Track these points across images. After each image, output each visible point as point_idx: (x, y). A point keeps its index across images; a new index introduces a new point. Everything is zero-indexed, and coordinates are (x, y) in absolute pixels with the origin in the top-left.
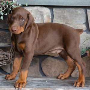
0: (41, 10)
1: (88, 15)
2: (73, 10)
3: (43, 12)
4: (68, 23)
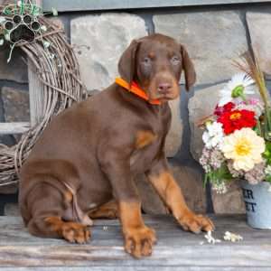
0: (118, 24)
1: (249, 28)
2: (208, 16)
3: (124, 29)
4: (198, 55)
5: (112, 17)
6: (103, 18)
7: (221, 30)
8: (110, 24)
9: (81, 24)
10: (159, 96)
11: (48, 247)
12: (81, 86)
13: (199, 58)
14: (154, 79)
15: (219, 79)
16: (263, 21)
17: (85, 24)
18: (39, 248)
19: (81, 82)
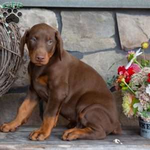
4: (86, 35)
7: (100, 22)
11: (20, 145)
15: (97, 49)
16: (126, 19)
18: (15, 145)
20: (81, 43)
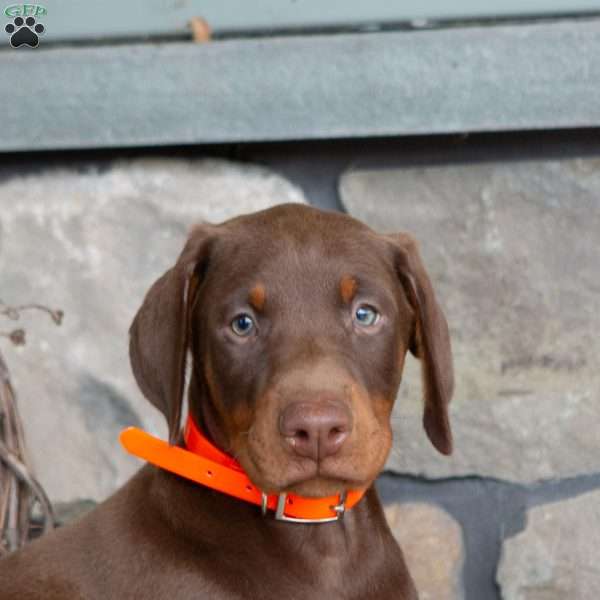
5: (163, 178)
6: (120, 182)
8: (152, 209)
9: (20, 207)
10: (294, 472)
12: (22, 485)
13: (546, 361)
14: (273, 395)
17: (39, 211)
19: (22, 469)
20: (503, 409)
